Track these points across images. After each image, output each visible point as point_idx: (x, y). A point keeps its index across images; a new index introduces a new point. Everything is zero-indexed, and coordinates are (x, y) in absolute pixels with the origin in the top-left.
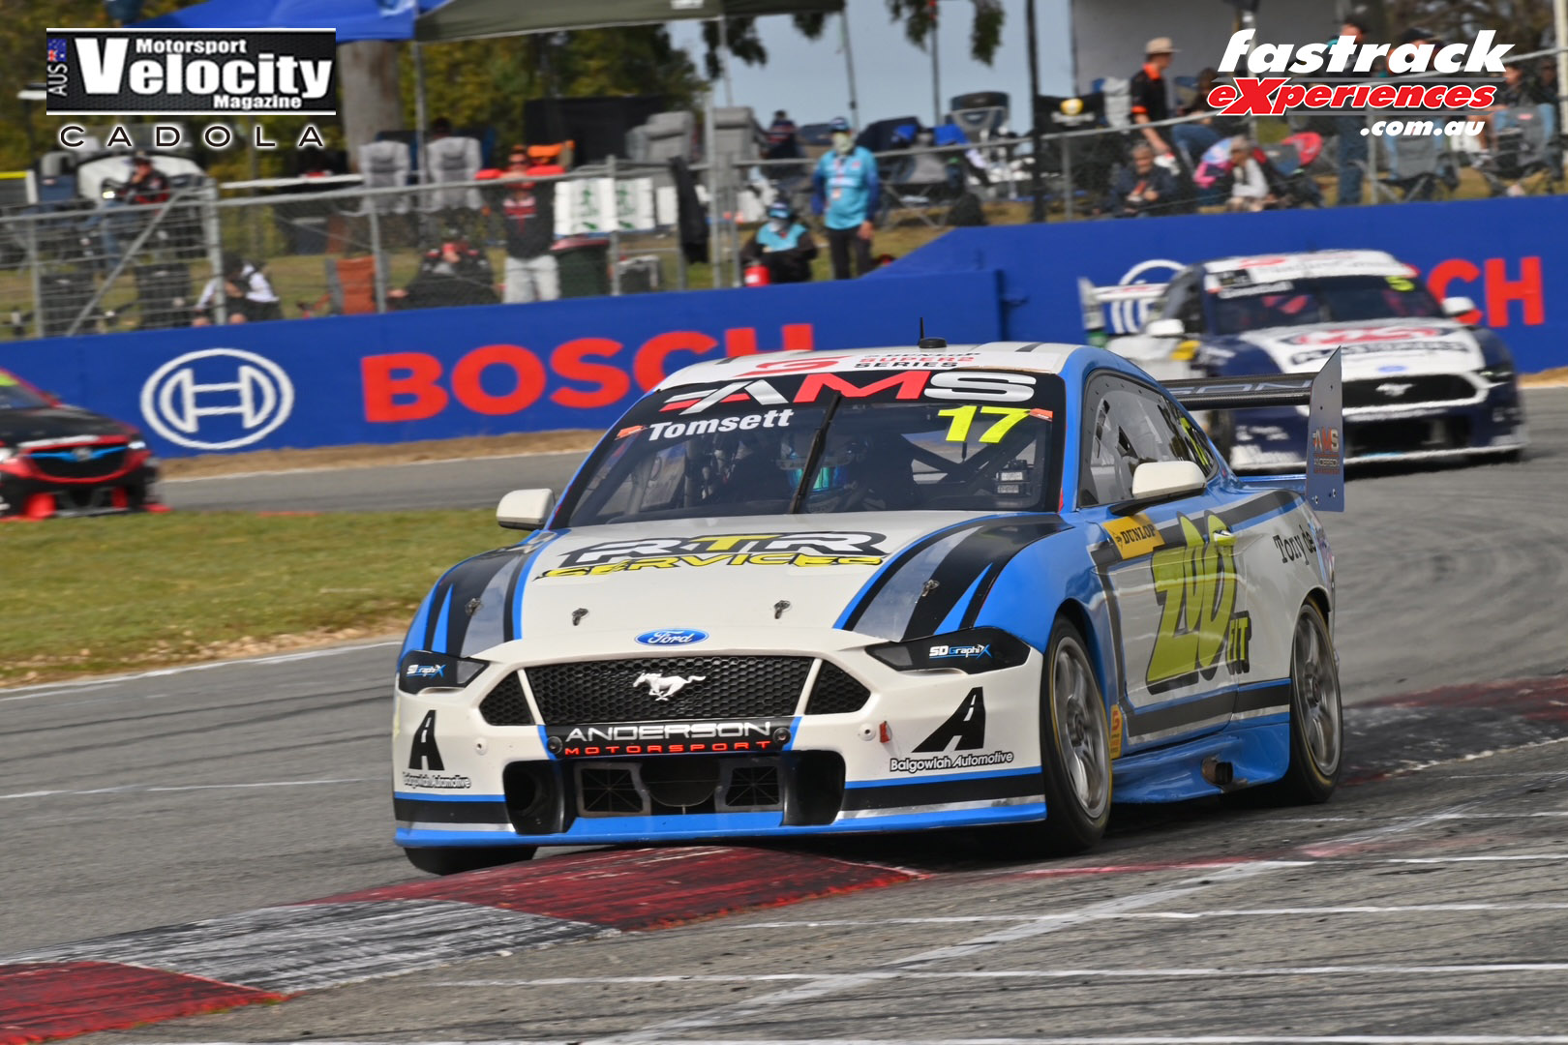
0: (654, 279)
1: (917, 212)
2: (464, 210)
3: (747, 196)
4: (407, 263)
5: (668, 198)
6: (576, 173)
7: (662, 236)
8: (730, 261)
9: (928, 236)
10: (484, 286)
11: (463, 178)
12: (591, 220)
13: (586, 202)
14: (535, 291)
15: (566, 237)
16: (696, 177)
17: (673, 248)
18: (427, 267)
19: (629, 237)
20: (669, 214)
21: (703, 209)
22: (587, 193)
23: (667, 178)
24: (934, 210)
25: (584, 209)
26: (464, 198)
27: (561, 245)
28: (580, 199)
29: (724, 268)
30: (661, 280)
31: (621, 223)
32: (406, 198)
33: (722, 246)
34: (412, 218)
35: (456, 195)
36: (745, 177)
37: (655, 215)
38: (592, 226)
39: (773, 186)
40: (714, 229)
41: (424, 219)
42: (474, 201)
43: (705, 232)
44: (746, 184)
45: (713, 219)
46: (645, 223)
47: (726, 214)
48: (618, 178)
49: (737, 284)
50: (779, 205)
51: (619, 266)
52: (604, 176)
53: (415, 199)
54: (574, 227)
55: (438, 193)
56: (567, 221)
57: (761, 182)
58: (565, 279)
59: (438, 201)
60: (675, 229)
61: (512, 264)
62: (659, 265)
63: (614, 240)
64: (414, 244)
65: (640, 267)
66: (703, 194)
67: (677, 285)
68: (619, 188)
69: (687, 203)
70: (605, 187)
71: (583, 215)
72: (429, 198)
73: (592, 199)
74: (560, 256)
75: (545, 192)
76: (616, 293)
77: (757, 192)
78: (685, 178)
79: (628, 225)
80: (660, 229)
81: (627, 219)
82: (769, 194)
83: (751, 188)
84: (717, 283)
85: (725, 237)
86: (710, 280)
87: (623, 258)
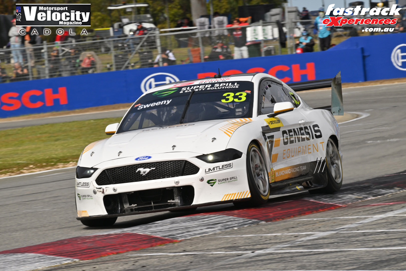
0: (273, 52)
1: (340, 33)
2: (223, 35)
3: (296, 30)
4: (209, 49)
5: (276, 31)
6: (252, 25)
7: (274, 41)
8: (292, 47)
9: (344, 39)
10: (229, 55)
11: (223, 27)
12: (256, 37)
13: (254, 33)
14: (242, 56)
15: (250, 42)
16: (283, 25)
17: (278, 44)
18: (214, 50)
19: (266, 41)
20: (277, 35)
21: (285, 34)
22: (255, 30)
23: (276, 25)
24: (345, 32)
25: (254, 34)
26: (223, 32)
27: (248, 44)
28: (253, 32)
29: (291, 48)
30: (275, 52)
31: (264, 38)
32: (208, 33)
33: (290, 43)
34: (210, 37)
35: (221, 31)
36: (296, 25)
37: (273, 35)
38: (256, 39)
39: (304, 27)
40: (288, 39)
41: (213, 38)
42: (226, 33)
43: (286, 39)
44: (296, 27)
45: (288, 36)
46: (270, 38)
47: (291, 35)
48: (263, 26)
49: (294, 53)
50: (304, 32)
51: (264, 49)
52: (259, 25)
53: (211, 33)
54: (252, 39)
55: (217, 31)
56: (250, 37)
57: (300, 26)
58: (250, 52)
59: (217, 33)
60: (278, 39)
61: (236, 49)
62: (274, 48)
63: (262, 42)
64: (210, 44)
65: (269, 49)
66: (285, 29)
67: (279, 53)
68: (264, 29)
69: (281, 32)
70: (260, 28)
71: (254, 36)
72: (214, 32)
73: (256, 31)
74: (248, 46)
75: (244, 30)
76: (263, 55)
77: (299, 29)
78: (280, 25)
79: (266, 38)
80: (274, 39)
81: (266, 36)
82: (302, 29)
83: (297, 28)
84: (289, 53)
85: (291, 41)
86: (287, 52)
87: (265, 46)
